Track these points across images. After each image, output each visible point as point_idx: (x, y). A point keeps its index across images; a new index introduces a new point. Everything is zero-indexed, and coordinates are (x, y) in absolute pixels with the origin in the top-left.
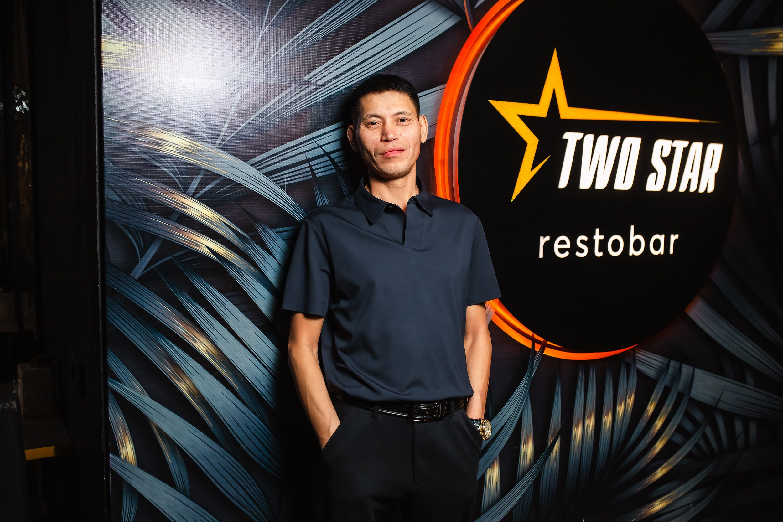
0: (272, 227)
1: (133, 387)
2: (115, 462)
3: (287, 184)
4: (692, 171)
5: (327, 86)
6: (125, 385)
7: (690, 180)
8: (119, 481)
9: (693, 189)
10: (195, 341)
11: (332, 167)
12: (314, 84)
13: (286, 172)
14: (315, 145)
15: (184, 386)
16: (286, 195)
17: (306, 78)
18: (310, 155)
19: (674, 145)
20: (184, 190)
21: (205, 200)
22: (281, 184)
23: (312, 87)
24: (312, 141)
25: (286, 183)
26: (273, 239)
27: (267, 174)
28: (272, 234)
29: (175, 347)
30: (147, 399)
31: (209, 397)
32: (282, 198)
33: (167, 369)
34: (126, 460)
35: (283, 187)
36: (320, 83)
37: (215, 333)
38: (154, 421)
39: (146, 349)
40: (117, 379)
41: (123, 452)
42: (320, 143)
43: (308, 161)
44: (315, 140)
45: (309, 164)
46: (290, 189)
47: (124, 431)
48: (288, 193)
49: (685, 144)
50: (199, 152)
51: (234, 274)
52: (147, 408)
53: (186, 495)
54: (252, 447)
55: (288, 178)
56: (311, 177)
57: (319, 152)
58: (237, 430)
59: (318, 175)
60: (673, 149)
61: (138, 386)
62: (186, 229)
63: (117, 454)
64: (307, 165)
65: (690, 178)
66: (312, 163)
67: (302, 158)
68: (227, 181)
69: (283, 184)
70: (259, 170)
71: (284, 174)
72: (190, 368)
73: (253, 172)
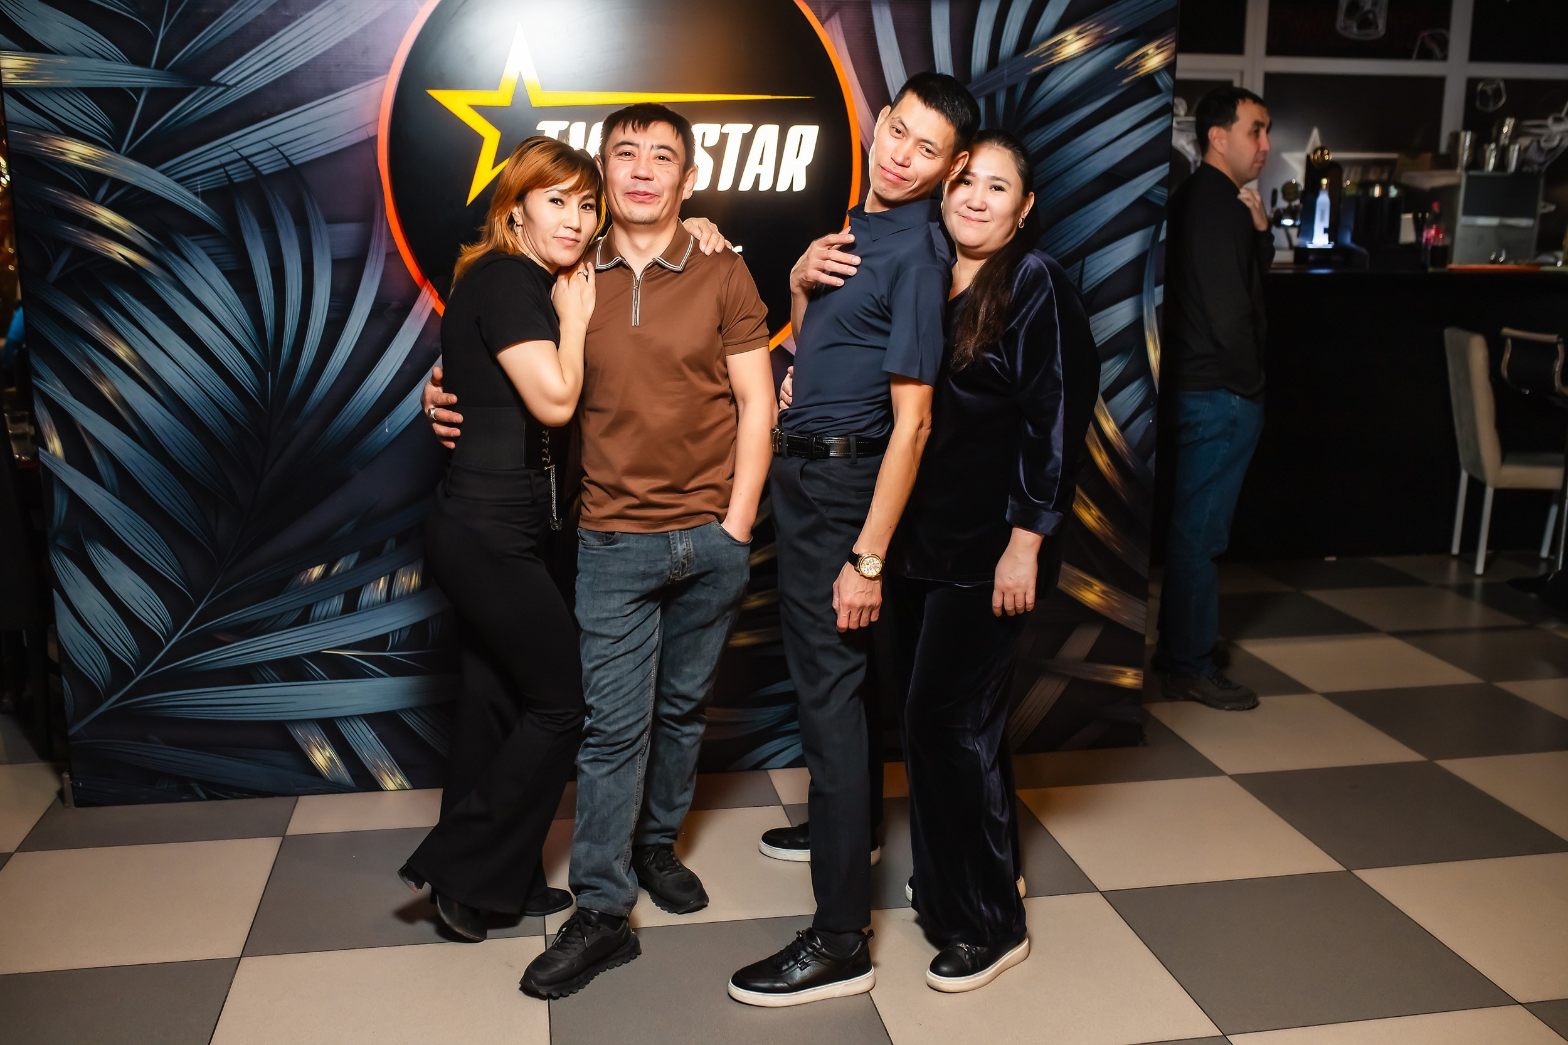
0: (188, 235)
1: (56, 386)
2: (45, 456)
3: (202, 192)
4: (761, 163)
5: (238, 86)
6: (47, 383)
7: (758, 177)
8: (49, 474)
9: (765, 186)
10: (114, 345)
11: (251, 171)
12: (224, 85)
13: (198, 178)
14: (229, 149)
15: (106, 389)
16: (200, 202)
17: (214, 79)
18: (224, 160)
19: (724, 130)
20: (92, 198)
21: (113, 207)
22: (194, 191)
23: (221, 89)
24: (226, 145)
25: (199, 190)
26: (189, 246)
27: (178, 181)
28: (188, 242)
29: (94, 350)
30: (70, 399)
31: (133, 403)
32: (197, 205)
33: (88, 371)
34: (54, 454)
35: (196, 194)
36: (230, 83)
37: (134, 339)
38: (79, 420)
39: (65, 351)
40: (40, 377)
41: (51, 446)
42: (236, 147)
43: (223, 166)
44: (229, 144)
45: (225, 169)
46: (205, 196)
47: (50, 427)
48: (203, 200)
49: (747, 128)
50: (104, 159)
51: (151, 282)
52: (71, 407)
53: (115, 495)
54: (182, 457)
55: (200, 184)
56: (228, 183)
57: (235, 156)
58: (165, 438)
59: (235, 181)
60: (724, 137)
61: (60, 385)
62: (96, 236)
63: (46, 448)
64: (222, 170)
65: (759, 173)
66: (227, 168)
67: (216, 163)
68: (135, 188)
69: (197, 191)
70: (168, 176)
71: (197, 181)
72: (110, 372)
73: (163, 179)
